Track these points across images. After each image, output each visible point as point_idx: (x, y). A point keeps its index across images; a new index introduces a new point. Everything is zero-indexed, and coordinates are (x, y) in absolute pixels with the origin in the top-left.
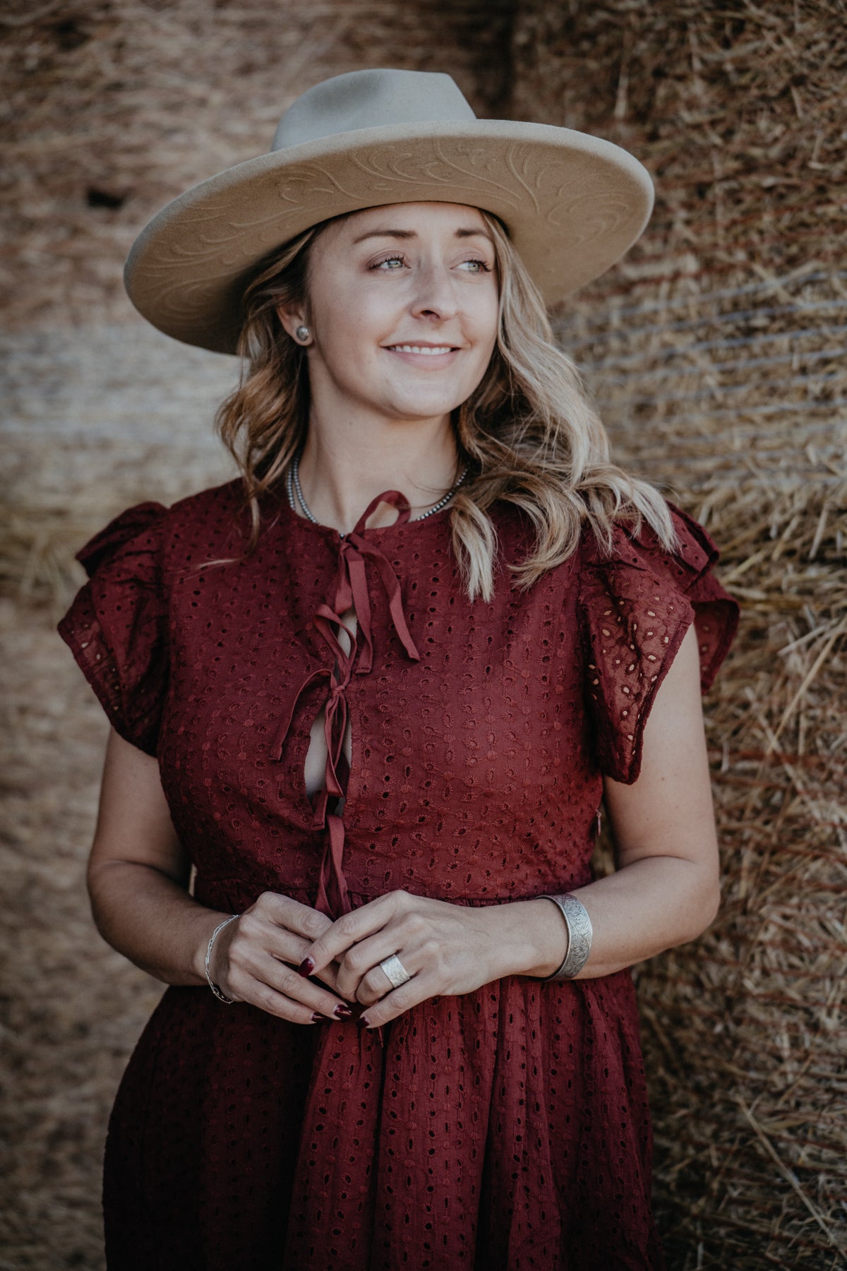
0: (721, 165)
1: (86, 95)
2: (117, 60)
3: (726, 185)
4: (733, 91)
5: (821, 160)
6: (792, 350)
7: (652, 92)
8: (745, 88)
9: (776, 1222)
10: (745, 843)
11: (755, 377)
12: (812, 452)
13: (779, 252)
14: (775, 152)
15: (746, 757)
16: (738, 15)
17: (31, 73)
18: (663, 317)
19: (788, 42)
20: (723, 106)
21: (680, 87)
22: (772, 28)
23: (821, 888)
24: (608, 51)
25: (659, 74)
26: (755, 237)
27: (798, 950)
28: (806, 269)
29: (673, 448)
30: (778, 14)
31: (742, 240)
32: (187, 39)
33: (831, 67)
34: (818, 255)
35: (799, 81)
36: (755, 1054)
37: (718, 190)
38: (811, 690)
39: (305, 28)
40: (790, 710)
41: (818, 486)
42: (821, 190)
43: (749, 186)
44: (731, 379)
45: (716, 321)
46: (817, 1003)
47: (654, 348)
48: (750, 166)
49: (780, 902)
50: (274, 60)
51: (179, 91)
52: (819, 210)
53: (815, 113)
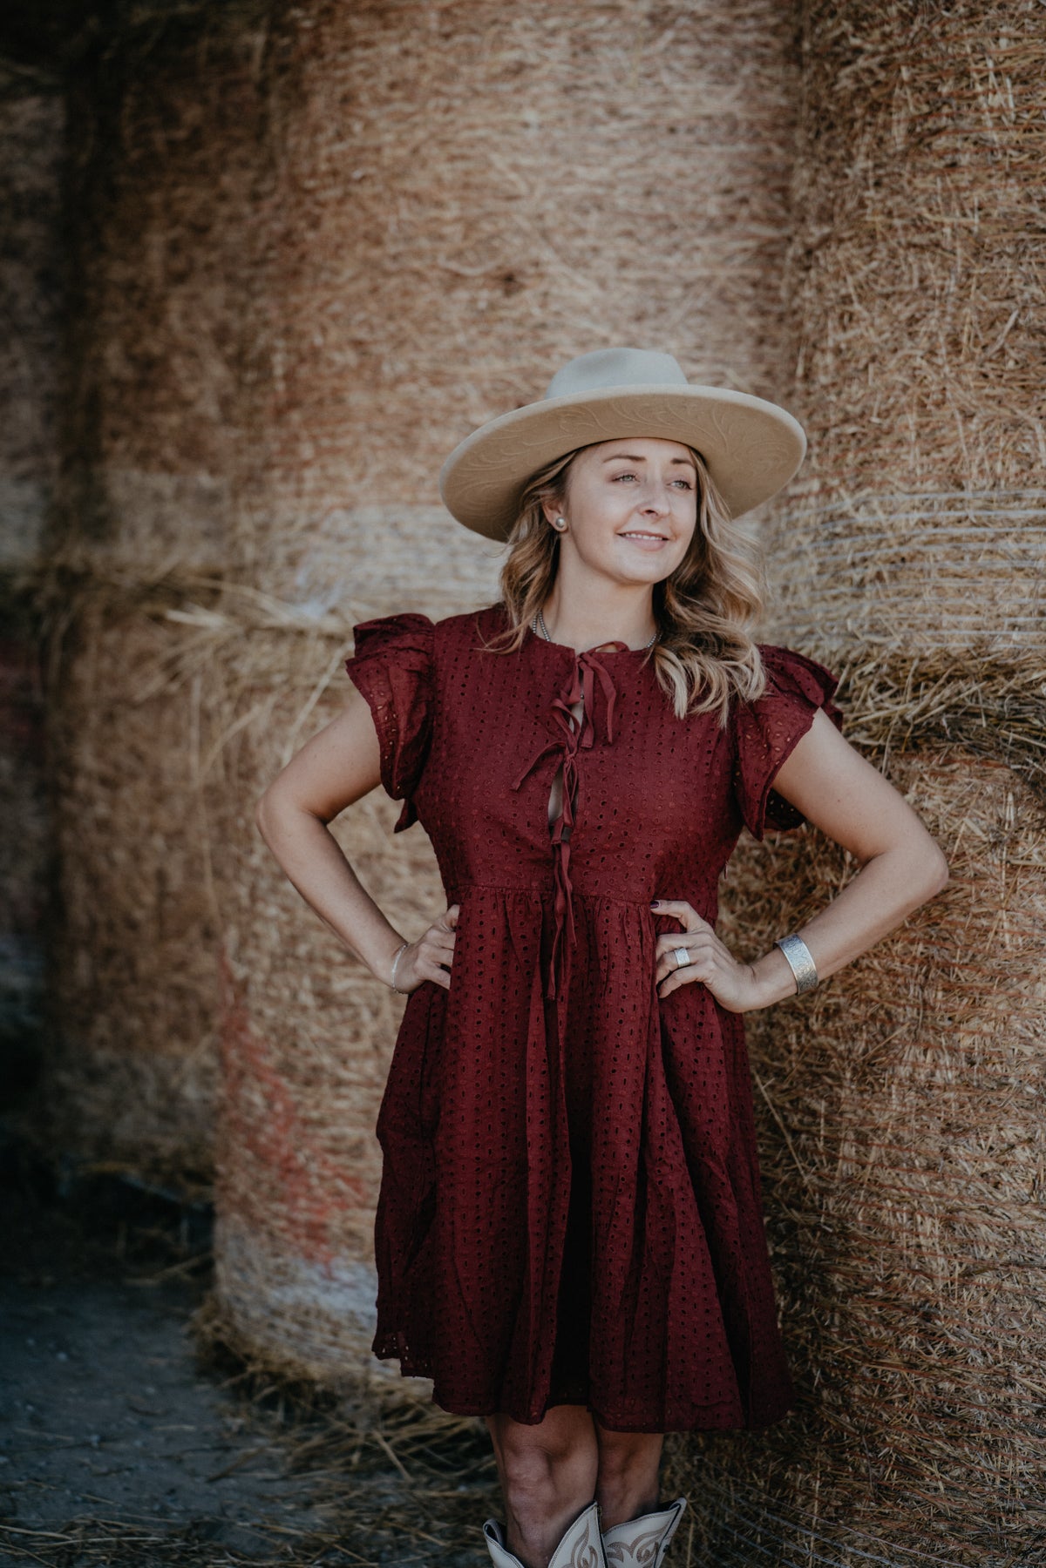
0: (835, 416)
1: (520, 331)
2: (543, 306)
3: (836, 431)
4: (844, 363)
5: (878, 417)
6: (850, 550)
7: (812, 360)
8: (849, 362)
9: (779, 1170)
11: (833, 568)
12: (850, 622)
13: (853, 480)
14: (858, 409)
16: (850, 309)
17: (481, 312)
18: (801, 523)
19: (871, 330)
20: (839, 373)
21: (822, 358)
22: (865, 320)
25: (815, 346)
26: (845, 469)
28: (864, 493)
30: (868, 310)
31: (839, 470)
32: (596, 291)
33: (890, 350)
34: (871, 483)
35: (874, 359)
37: (832, 434)
39: (687, 286)
41: (848, 647)
42: (877, 437)
43: (845, 432)
44: (822, 569)
45: (821, 528)
47: (794, 545)
48: (847, 418)
50: (661, 310)
51: (588, 331)
52: (875, 452)
53: (878, 383)
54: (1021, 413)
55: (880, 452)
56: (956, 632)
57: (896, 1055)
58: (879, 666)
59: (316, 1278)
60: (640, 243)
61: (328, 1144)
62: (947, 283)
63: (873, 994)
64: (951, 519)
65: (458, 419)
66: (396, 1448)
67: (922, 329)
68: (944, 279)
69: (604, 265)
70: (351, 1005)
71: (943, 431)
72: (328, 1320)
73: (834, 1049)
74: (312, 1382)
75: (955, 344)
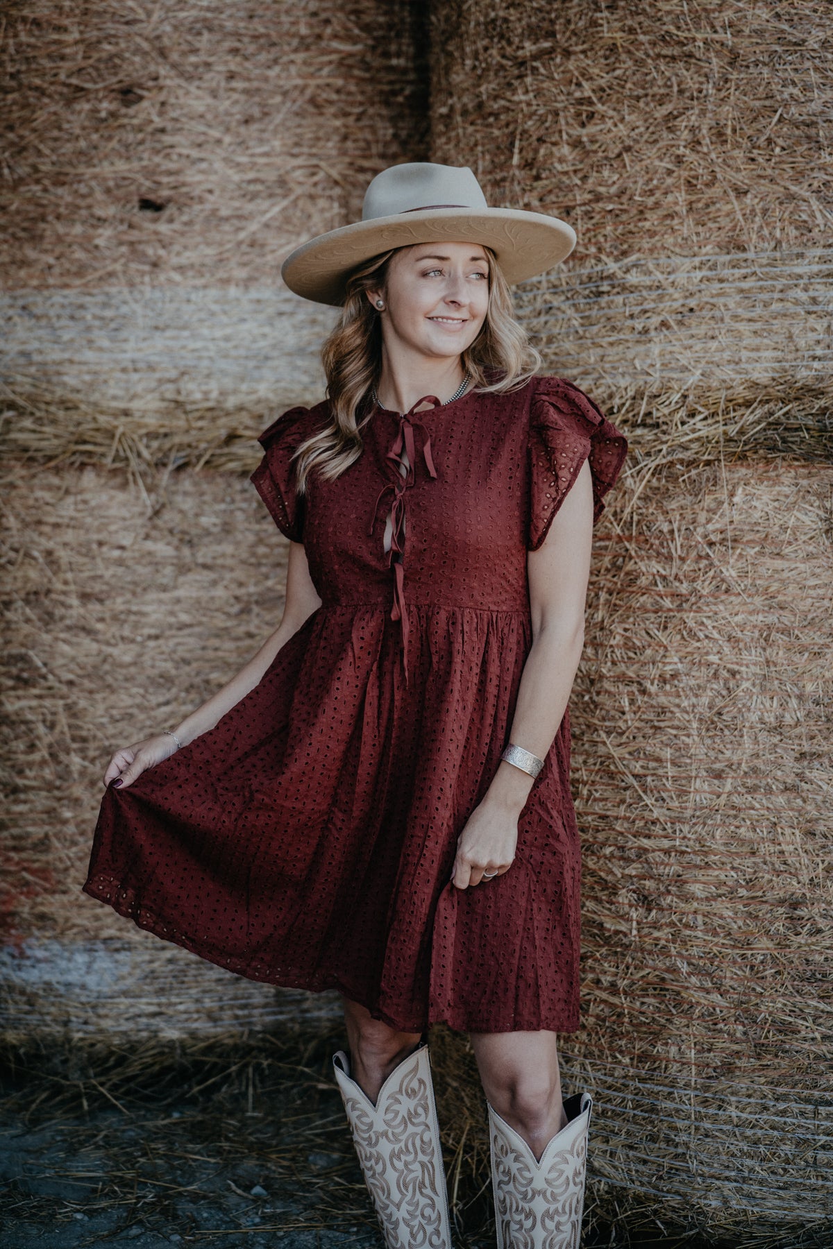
0: (581, 197)
1: (140, 136)
2: (161, 114)
3: (583, 208)
4: (587, 153)
5: (641, 195)
6: (625, 305)
7: (536, 151)
8: (595, 152)
9: (623, 807)
10: (601, 589)
11: (603, 320)
12: (637, 363)
13: (616, 248)
14: (613, 190)
15: (601, 539)
16: (590, 109)
17: (103, 120)
18: (544, 285)
19: (621, 126)
20: (581, 162)
21: (554, 149)
22: (611, 118)
23: (647, 611)
24: (507, 125)
25: (541, 140)
26: (602, 240)
27: (634, 648)
28: (633, 258)
29: (551, 363)
30: (614, 109)
31: (593, 240)
32: (209, 100)
33: (646, 142)
34: (639, 250)
35: (628, 149)
36: (608, 711)
37: (579, 211)
38: (639, 498)
39: (285, 94)
40: (628, 510)
41: (641, 383)
42: (641, 212)
43: (597, 209)
44: (587, 321)
45: (578, 288)
46: (645, 678)
47: (539, 304)
48: (598, 198)
49: (622, 622)
50: (266, 114)
51: (204, 134)
52: (640, 224)
53: (638, 168)
54: (794, 189)
55: (647, 225)
56: (758, 365)
57: (744, 705)
58: (685, 397)
59: (7, 959)
60: (246, 58)
61: (10, 843)
62: (704, 86)
63: (713, 658)
64: (737, 276)
65: (84, 212)
66: (110, 1090)
67: (682, 123)
68: (701, 83)
69: (214, 78)
70: (26, 722)
71: (718, 206)
72: (23, 993)
73: (678, 706)
74: (14, 1047)
75: (719, 135)
